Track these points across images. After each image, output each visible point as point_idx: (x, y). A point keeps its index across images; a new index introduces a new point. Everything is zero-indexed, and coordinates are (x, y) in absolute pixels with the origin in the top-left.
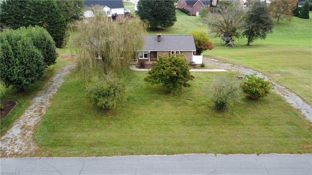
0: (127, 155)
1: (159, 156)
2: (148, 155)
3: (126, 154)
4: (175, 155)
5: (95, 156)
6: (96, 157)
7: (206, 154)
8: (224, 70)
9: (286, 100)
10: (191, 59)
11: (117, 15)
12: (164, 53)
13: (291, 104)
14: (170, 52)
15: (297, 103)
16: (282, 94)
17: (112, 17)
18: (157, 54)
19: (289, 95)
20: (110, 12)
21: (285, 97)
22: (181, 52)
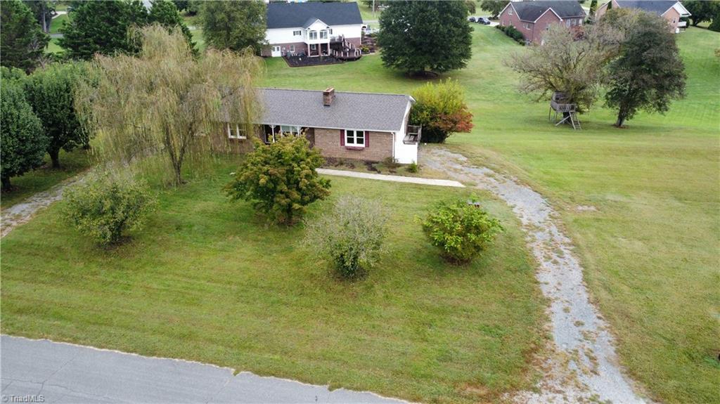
0: (64, 341)
1: (122, 355)
2: (102, 347)
3: (64, 339)
4: (155, 357)
5: (7, 333)
6: (7, 335)
7: (218, 367)
8: (456, 184)
9: (538, 273)
10: (391, 151)
11: (344, 40)
12: (330, 133)
13: (541, 283)
14: (342, 131)
15: (559, 284)
16: (544, 257)
17: (330, 44)
18: (315, 133)
19: (560, 262)
20: (326, 33)
21: (545, 265)
22: (367, 133)
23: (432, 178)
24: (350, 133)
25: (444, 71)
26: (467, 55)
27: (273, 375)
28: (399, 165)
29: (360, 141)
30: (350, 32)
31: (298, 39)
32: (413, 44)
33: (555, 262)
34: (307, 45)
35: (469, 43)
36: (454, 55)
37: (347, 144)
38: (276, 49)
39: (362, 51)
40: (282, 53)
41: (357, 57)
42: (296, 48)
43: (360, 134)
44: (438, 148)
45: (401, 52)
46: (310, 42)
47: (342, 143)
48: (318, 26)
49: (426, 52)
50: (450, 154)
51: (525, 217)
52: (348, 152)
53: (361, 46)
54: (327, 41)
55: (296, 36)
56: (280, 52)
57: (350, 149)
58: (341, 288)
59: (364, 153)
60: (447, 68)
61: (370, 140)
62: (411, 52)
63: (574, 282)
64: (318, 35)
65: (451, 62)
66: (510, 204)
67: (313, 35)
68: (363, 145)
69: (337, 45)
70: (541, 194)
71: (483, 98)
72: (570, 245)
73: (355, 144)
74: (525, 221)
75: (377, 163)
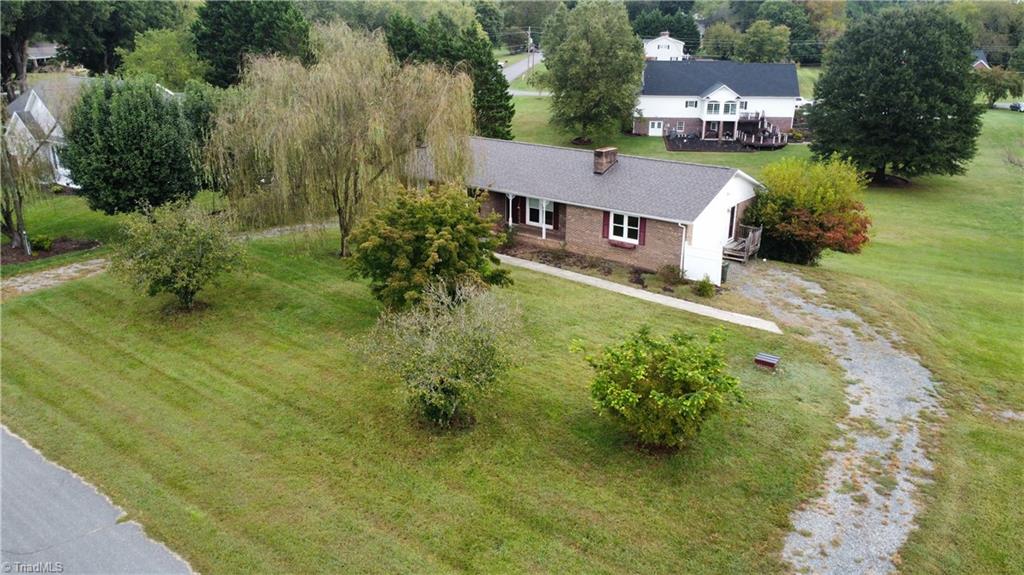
8: (770, 327)
9: (802, 509)
10: (678, 257)
11: (762, 119)
12: (589, 214)
13: (795, 530)
14: (606, 214)
15: (835, 544)
16: (844, 482)
17: (739, 123)
18: (567, 214)
19: (873, 500)
20: (734, 106)
21: (832, 497)
22: (644, 220)
23: (730, 310)
24: (619, 219)
25: (914, 175)
26: (966, 152)
27: (165, 540)
28: (687, 282)
29: (632, 234)
30: (778, 109)
31: (692, 113)
32: (864, 126)
33: (862, 500)
34: (701, 121)
35: (975, 133)
36: (937, 148)
37: (612, 237)
38: (656, 125)
39: (789, 137)
40: (664, 131)
41: (776, 145)
42: (687, 125)
43: (633, 221)
44: (783, 270)
45: (840, 138)
46: (707, 117)
47: (605, 234)
48: (723, 95)
49: (884, 141)
50: (798, 281)
51: (865, 404)
52: (613, 250)
53: (791, 131)
54: (735, 118)
55: (689, 107)
56: (661, 130)
57: (616, 245)
58: (409, 437)
59: (637, 255)
60: (921, 170)
61: (647, 234)
62: (857, 137)
63: (873, 550)
64: (722, 108)
65: (929, 161)
66: (849, 376)
67: (713, 107)
68: (635, 242)
69: (750, 126)
70: (934, 372)
71: (977, 224)
72: (925, 474)
73: (625, 239)
74: (856, 411)
75: (652, 273)
